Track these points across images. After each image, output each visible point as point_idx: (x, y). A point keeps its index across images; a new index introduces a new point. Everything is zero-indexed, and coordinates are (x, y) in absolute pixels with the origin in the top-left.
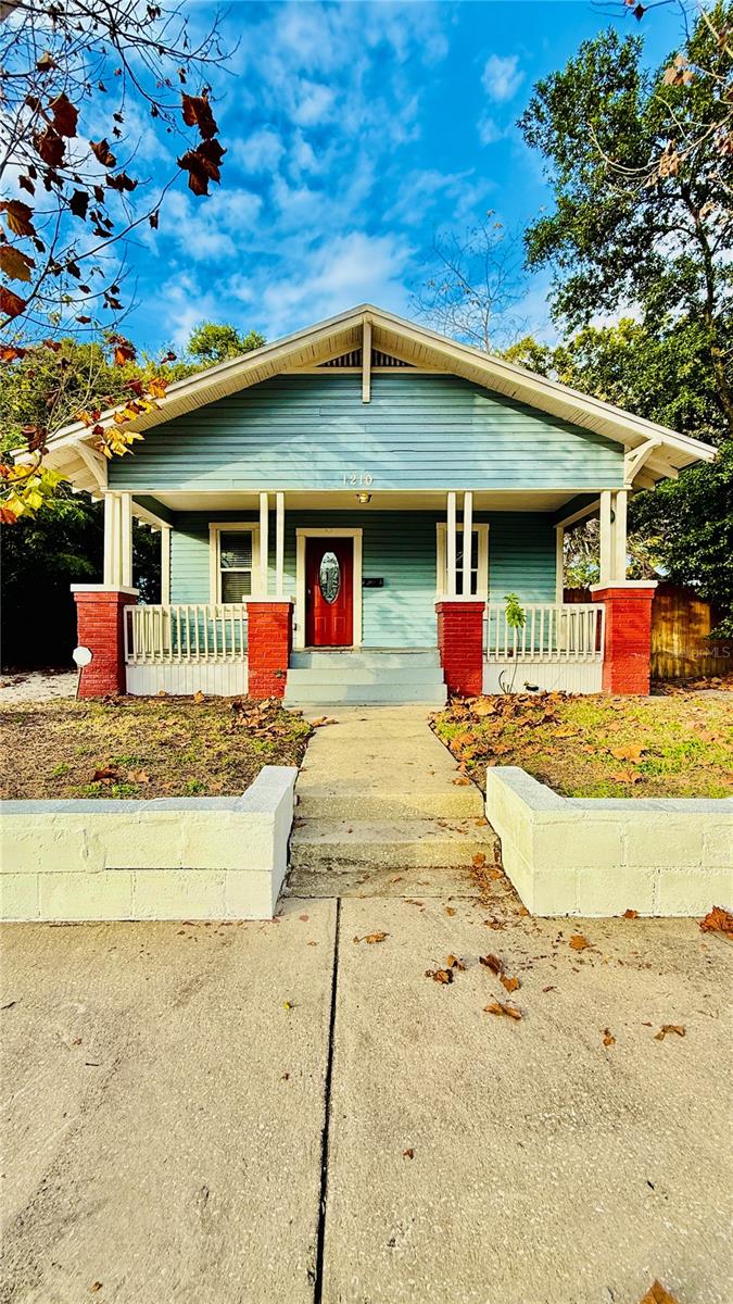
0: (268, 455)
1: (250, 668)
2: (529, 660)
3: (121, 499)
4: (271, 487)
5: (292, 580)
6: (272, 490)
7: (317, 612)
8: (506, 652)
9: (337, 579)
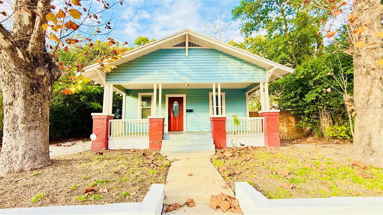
0: (156, 72)
1: (150, 140)
2: (241, 135)
3: (110, 86)
4: (158, 82)
5: (164, 110)
6: (158, 83)
7: (172, 120)
8: (233, 133)
9: (178, 110)
